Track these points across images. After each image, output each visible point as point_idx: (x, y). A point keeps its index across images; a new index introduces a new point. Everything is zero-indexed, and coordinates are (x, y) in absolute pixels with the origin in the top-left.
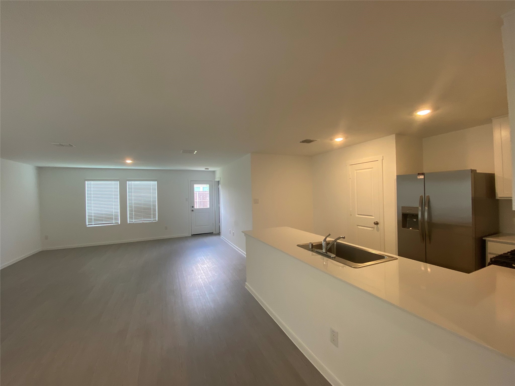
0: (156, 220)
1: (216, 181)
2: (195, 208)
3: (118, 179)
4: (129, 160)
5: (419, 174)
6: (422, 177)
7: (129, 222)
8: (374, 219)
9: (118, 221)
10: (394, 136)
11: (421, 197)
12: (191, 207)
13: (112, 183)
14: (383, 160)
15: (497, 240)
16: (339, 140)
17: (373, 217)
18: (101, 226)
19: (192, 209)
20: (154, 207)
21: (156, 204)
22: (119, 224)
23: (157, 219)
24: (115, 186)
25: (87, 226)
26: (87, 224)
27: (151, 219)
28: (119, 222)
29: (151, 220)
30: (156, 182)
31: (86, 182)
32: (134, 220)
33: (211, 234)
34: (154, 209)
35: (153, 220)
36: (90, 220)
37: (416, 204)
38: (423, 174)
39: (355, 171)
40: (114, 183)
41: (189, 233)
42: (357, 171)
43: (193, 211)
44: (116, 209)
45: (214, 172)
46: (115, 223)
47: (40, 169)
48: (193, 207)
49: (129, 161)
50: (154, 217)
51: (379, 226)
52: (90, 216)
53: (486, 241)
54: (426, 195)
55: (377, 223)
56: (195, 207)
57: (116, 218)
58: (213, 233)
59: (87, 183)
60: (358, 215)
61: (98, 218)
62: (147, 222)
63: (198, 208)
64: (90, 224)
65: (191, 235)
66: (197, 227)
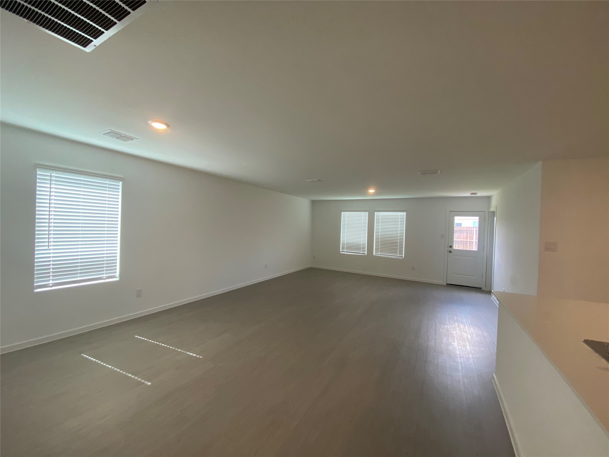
1: (489, 212)
2: (454, 248)
3: (367, 209)
4: (372, 190)
7: (375, 254)
9: (365, 252)
12: (449, 247)
13: (362, 214)
18: (353, 255)
19: (450, 249)
20: (400, 241)
21: (403, 238)
22: (366, 255)
23: (403, 256)
24: (364, 216)
25: (341, 253)
26: (341, 250)
27: (397, 254)
29: (397, 256)
30: (405, 213)
31: (342, 212)
33: (478, 289)
35: (399, 256)
36: (343, 248)
40: (364, 214)
41: (442, 281)
43: (450, 252)
44: (363, 239)
45: (489, 198)
46: (363, 253)
47: (313, 202)
48: (451, 247)
50: (401, 252)
52: (343, 244)
57: (363, 249)
58: (481, 288)
59: (343, 214)
61: (350, 247)
62: (393, 257)
63: (456, 249)
64: (343, 251)
65: (446, 284)
66: (455, 275)
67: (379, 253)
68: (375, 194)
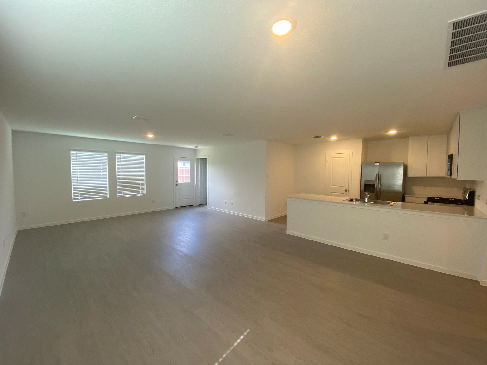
0: (144, 193)
1: (197, 158)
3: (107, 150)
4: (151, 134)
5: (376, 163)
6: (378, 164)
7: (118, 195)
8: (344, 188)
10: (361, 139)
11: (377, 175)
13: (100, 155)
14: (353, 153)
15: (411, 196)
16: (334, 138)
17: (344, 187)
18: (89, 200)
19: (177, 183)
21: (144, 178)
22: (107, 198)
24: (103, 158)
25: (73, 201)
26: (73, 198)
27: (140, 192)
28: (108, 196)
29: (140, 194)
30: (145, 156)
32: (123, 193)
34: (142, 182)
35: (141, 194)
36: (76, 194)
37: (373, 179)
38: (378, 163)
39: (332, 158)
40: (102, 155)
41: (174, 206)
42: (333, 158)
43: (177, 185)
44: (103, 182)
46: (104, 197)
48: (177, 181)
49: (150, 136)
50: (143, 190)
51: (347, 192)
52: (76, 190)
53: (405, 197)
54: (380, 174)
55: (346, 191)
56: (179, 182)
57: (105, 192)
58: (193, 205)
59: (73, 153)
60: (332, 186)
61: (85, 192)
62: (136, 195)
63: (181, 182)
64: (76, 198)
65: (175, 208)
66: (180, 200)
67: (122, 194)
68: (154, 140)
